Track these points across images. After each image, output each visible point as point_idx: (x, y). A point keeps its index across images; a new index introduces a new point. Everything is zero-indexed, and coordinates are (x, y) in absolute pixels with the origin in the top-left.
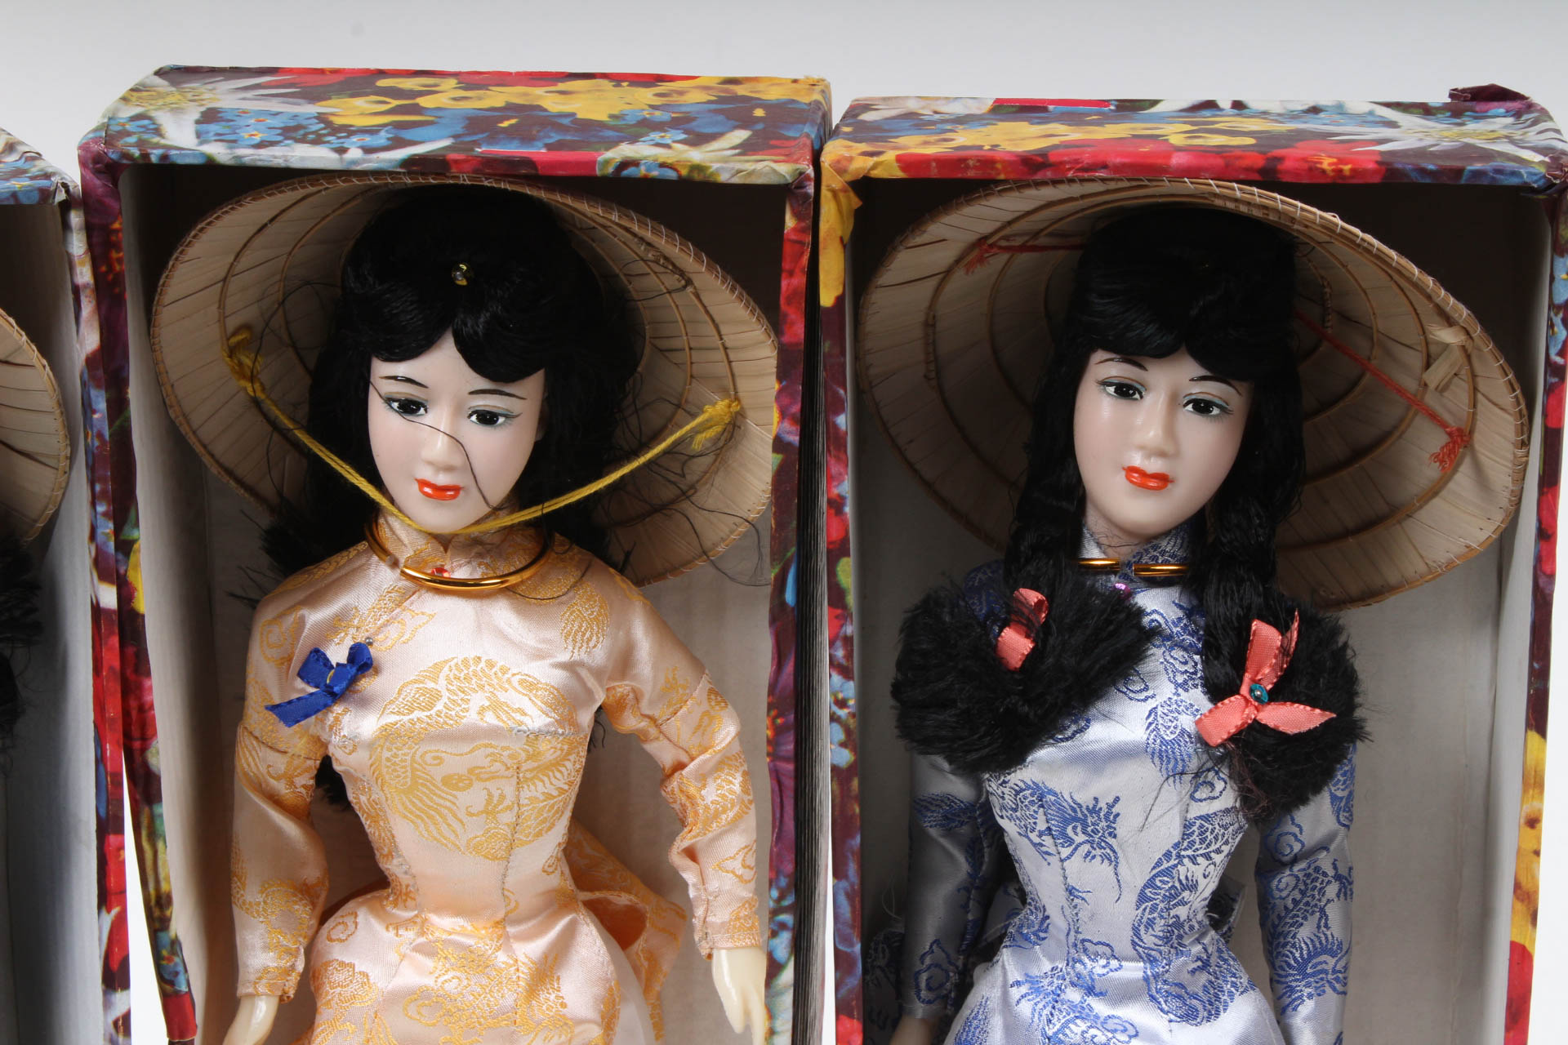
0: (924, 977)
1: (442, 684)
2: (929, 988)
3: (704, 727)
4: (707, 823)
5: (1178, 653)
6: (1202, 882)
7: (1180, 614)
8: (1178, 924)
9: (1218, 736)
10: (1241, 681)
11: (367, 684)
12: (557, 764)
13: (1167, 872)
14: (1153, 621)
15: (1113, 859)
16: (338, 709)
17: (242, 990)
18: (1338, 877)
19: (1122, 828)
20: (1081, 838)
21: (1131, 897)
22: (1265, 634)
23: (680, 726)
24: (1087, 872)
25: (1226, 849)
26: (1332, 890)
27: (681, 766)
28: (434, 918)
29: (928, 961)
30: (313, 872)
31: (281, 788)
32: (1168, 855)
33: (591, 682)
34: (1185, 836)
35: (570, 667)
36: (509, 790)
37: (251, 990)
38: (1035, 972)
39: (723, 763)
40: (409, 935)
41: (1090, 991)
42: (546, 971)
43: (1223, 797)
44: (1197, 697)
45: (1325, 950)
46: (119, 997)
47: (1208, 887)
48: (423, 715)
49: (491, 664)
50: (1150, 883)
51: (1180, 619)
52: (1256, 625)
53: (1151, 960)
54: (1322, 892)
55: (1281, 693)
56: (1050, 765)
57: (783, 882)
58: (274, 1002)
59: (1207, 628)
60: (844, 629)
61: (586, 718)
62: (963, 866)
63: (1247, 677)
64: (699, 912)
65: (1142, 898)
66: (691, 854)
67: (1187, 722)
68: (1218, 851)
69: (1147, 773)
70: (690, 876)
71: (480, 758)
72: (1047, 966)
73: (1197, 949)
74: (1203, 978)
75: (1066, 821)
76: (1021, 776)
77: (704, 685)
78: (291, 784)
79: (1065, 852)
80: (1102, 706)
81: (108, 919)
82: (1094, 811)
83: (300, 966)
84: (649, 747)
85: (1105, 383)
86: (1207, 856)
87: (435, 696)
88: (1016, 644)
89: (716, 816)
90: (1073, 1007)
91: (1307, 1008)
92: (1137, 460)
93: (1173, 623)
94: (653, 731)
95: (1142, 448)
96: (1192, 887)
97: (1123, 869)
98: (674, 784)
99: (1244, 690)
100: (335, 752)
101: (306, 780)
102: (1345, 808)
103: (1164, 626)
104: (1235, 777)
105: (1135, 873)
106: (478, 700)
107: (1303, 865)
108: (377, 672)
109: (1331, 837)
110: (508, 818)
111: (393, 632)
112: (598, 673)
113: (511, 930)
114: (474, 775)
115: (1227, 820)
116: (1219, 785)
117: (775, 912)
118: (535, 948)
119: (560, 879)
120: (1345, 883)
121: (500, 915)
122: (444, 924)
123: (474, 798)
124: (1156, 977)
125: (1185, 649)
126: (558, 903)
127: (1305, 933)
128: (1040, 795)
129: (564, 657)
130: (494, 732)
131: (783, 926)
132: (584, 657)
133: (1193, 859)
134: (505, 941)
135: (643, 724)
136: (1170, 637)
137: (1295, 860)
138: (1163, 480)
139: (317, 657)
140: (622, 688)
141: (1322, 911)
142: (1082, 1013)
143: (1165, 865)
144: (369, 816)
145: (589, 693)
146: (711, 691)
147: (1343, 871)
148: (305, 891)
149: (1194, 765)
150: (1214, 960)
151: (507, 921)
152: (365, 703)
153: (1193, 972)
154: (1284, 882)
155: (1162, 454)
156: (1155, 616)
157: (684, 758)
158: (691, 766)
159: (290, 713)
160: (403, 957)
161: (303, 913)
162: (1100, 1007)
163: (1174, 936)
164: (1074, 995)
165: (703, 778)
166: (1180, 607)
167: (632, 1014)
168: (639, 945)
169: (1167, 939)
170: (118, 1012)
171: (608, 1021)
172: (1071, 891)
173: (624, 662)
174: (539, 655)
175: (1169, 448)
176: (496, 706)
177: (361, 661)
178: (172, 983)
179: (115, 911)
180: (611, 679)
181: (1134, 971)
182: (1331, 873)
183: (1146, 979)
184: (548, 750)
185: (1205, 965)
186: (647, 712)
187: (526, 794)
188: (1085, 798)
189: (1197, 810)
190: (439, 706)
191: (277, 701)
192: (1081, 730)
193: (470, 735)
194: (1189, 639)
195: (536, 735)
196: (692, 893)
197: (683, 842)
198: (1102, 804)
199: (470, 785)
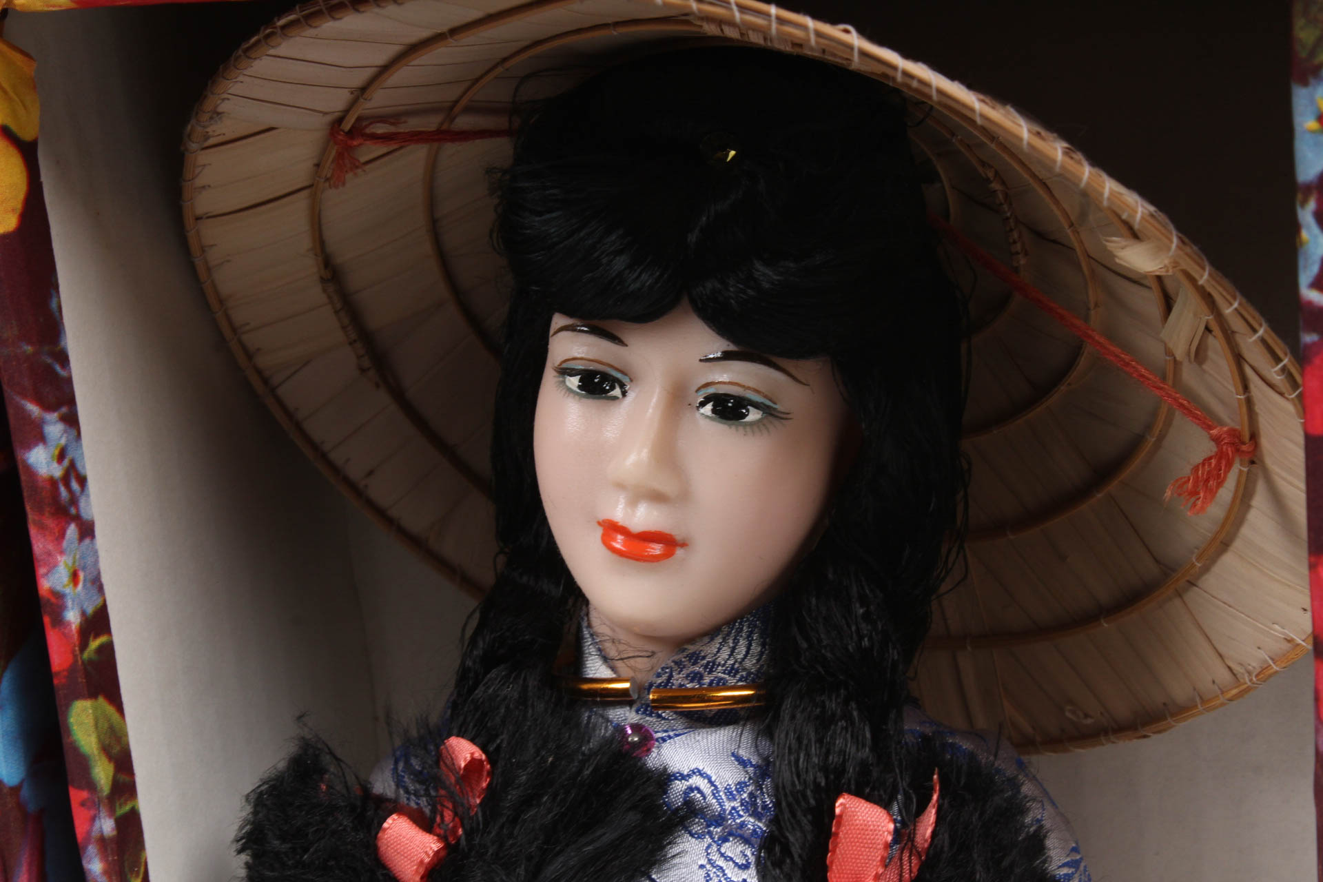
5: (734, 849)
7: (742, 777)
14: (691, 789)
51: (741, 786)
52: (844, 803)
60: (97, 824)
85: (564, 371)
88: (410, 845)
92: (619, 513)
93: (728, 792)
95: (620, 486)
103: (710, 798)
125: (746, 841)
136: (719, 820)
138: (670, 543)
155: (657, 497)
156: (696, 781)
166: (742, 763)
175: (666, 485)
194: (751, 823)
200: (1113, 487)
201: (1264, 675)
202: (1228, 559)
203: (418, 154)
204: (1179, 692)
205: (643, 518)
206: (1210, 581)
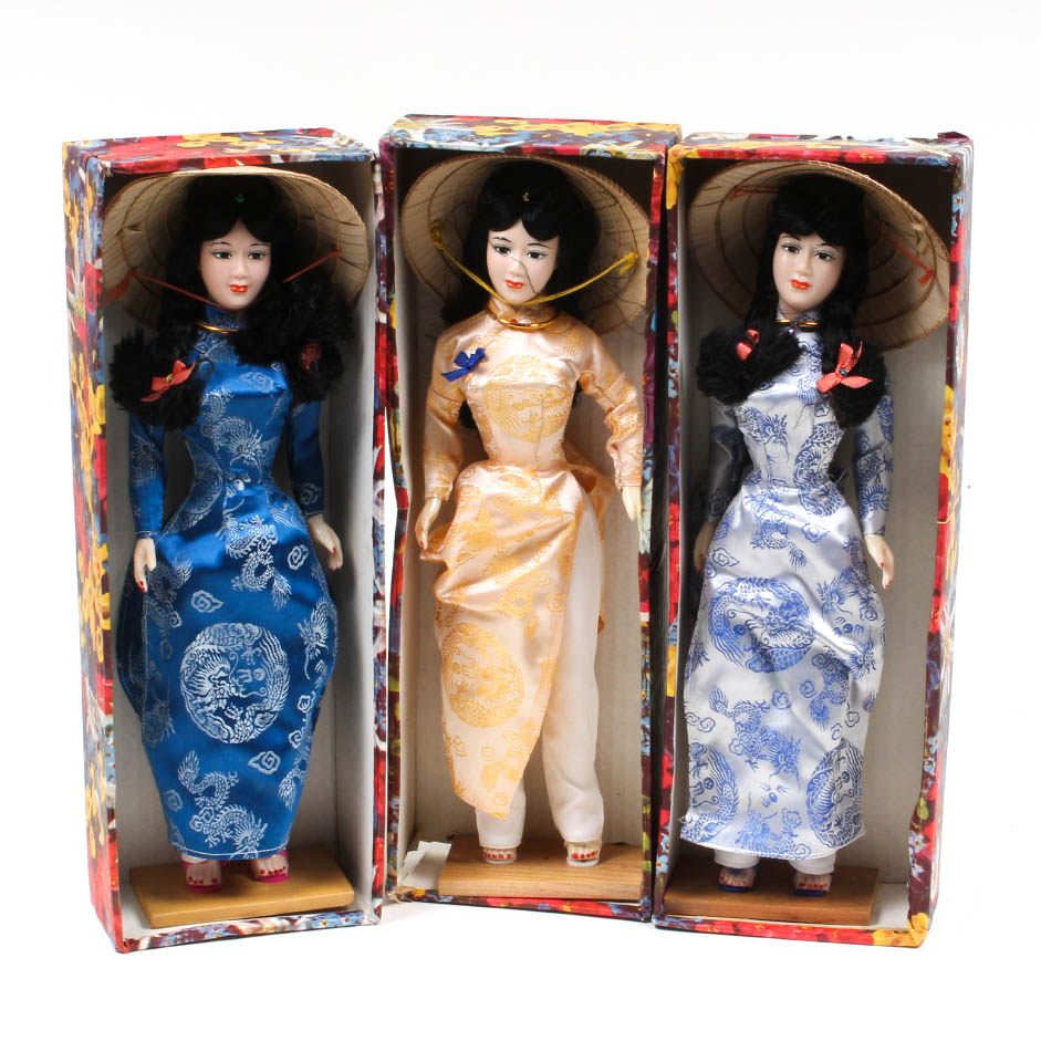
0: (713, 505)
1: (513, 366)
2: (715, 509)
3: (622, 393)
4: (622, 433)
5: (813, 358)
6: (823, 456)
7: (815, 343)
8: (813, 474)
9: (825, 389)
10: (836, 367)
11: (482, 365)
12: (559, 401)
13: (807, 449)
14: (803, 345)
15: (785, 444)
16: (471, 375)
17: (427, 495)
18: (885, 462)
19: (788, 429)
20: (771, 434)
21: (793, 460)
22: (847, 349)
23: (612, 391)
24: (775, 449)
25: (833, 442)
26: (883, 467)
27: (611, 410)
28: (507, 467)
29: (715, 497)
30: (457, 452)
31: (446, 415)
32: (807, 441)
33: (574, 368)
34: (814, 433)
35: (567, 361)
36: (539, 410)
37: (430, 495)
38: (754, 494)
39: (629, 409)
40: (497, 474)
41: (776, 500)
42: (553, 490)
43: (827, 416)
44: (819, 374)
45: (878, 492)
46: (380, 482)
47: (827, 458)
48: (505, 377)
49: (533, 358)
50: (800, 454)
51: (815, 345)
52: (842, 345)
53: (803, 489)
54: (878, 467)
55: (852, 373)
56: (757, 400)
57: (648, 446)
58: (440, 501)
59: (825, 348)
60: (674, 340)
61: (573, 385)
62: (731, 457)
63: (839, 366)
64: (617, 472)
65: (797, 461)
66: (615, 446)
67: (814, 385)
68: (829, 442)
69: (798, 405)
70: (614, 455)
71: (527, 396)
72: (760, 491)
73: (822, 486)
74: (825, 499)
75: (766, 425)
76: (746, 405)
77: (623, 376)
78: (449, 413)
79: (766, 440)
80: (781, 377)
81: (377, 451)
82: (776, 421)
83: (451, 488)
84: (600, 401)
85: (784, 246)
86: (824, 443)
87: (511, 370)
88: (744, 350)
89: (626, 430)
90: (768, 506)
91: (870, 515)
92: (796, 277)
93: (812, 346)
94: (600, 393)
95: (798, 272)
96: (819, 457)
97: (789, 447)
98: (609, 417)
99: (837, 371)
100: (468, 393)
101: (455, 411)
102: (889, 431)
103: (808, 347)
104: (833, 406)
105: (794, 451)
106: (529, 372)
107: (870, 455)
108: (487, 360)
109: (882, 444)
110: (539, 424)
111: (493, 345)
112: (577, 366)
113: (539, 474)
114: (526, 403)
115: (833, 427)
116: (826, 410)
117: (645, 459)
118: (549, 481)
119: (559, 456)
120: (889, 466)
121: (534, 467)
122: (511, 469)
123: (524, 414)
124: (804, 495)
125: (816, 357)
126: (558, 466)
127: (870, 484)
128: (754, 412)
129: (563, 357)
130: (534, 385)
131: (648, 465)
132: (572, 358)
133: (818, 444)
134: (536, 478)
135: (596, 390)
136: (810, 352)
137: (868, 452)
138: (806, 285)
139: (462, 354)
140: (588, 374)
141: (878, 476)
142: (771, 508)
143: (806, 446)
144: (481, 422)
145: (574, 374)
146: (626, 379)
147: (888, 460)
148: (453, 458)
149: (815, 401)
150: (831, 493)
151: (537, 470)
152: (481, 372)
153: (821, 495)
154: (863, 462)
155: (806, 275)
156: (804, 343)
157: (612, 406)
158: (616, 409)
159: (451, 376)
160: (494, 481)
161: (453, 466)
162: (779, 506)
163: (812, 478)
164: (770, 502)
165: (621, 414)
166: (815, 340)
167: (588, 515)
168: (593, 492)
169: (808, 480)
170: (379, 489)
171: (579, 515)
172: (768, 457)
173: (589, 363)
174: (554, 356)
175: (808, 271)
176: (534, 374)
177: (481, 355)
178: (400, 484)
179: (380, 447)
180: (583, 369)
181: (795, 492)
182: (882, 458)
183: (799, 496)
184: (556, 395)
185: (826, 494)
186: (598, 385)
187: (546, 414)
188: (772, 415)
189: (819, 421)
190: (512, 374)
191: (445, 372)
192: (770, 386)
193: (523, 387)
194: (817, 353)
195: (550, 387)
196: (615, 464)
197: (611, 441)
198: (779, 418)
199: (523, 408)
200: (899, 287)
201: (933, 331)
202: (926, 302)
203: (748, 195)
204: (911, 337)
205: (803, 279)
206: (922, 308)
